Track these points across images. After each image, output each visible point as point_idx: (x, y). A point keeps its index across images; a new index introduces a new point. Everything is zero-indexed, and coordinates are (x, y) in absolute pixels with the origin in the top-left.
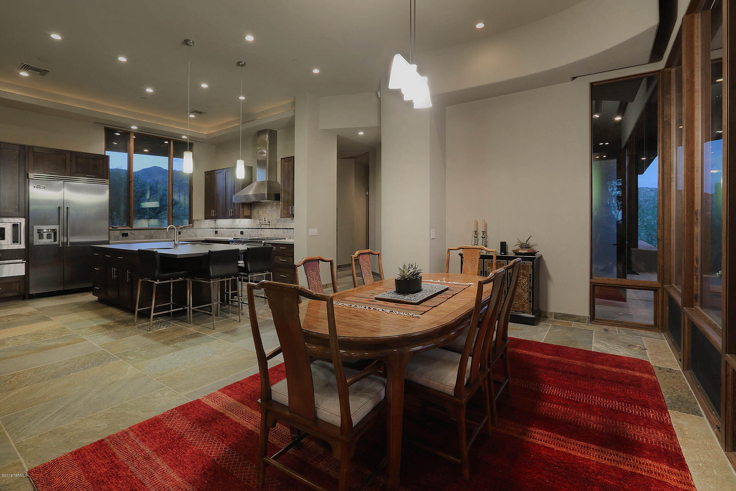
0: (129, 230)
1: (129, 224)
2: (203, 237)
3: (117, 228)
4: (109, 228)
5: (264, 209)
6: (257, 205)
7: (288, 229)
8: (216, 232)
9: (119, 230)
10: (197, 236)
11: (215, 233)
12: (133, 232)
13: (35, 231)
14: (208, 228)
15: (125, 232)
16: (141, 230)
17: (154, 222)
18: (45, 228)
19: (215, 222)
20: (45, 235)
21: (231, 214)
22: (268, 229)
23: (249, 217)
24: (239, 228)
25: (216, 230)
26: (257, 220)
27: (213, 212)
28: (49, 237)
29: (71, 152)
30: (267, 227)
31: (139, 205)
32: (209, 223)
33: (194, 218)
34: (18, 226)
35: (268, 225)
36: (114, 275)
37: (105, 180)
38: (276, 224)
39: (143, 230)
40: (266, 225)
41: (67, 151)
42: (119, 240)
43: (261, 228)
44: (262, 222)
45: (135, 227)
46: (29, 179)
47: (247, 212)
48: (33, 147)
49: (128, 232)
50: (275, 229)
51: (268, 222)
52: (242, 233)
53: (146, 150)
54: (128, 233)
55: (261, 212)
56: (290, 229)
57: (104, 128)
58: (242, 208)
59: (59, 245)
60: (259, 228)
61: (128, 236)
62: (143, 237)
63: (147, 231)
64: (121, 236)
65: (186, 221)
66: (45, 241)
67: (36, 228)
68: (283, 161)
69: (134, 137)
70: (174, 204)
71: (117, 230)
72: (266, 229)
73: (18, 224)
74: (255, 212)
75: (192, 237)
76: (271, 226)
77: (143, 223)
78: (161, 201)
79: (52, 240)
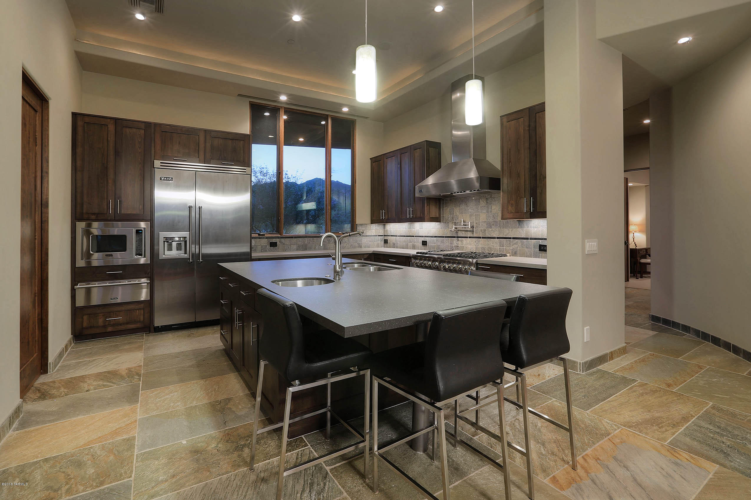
0: (279, 238)
1: (279, 231)
2: (369, 247)
3: (264, 235)
4: (251, 235)
5: (463, 206)
6: (451, 200)
7: (510, 238)
8: (386, 242)
9: (267, 238)
10: (361, 247)
11: (384, 243)
12: (283, 240)
13: (161, 240)
14: (375, 236)
15: (274, 240)
16: (292, 237)
17: (311, 228)
18: (176, 235)
19: (384, 228)
20: (174, 244)
21: (409, 215)
22: (470, 237)
23: (436, 219)
24: (420, 236)
25: (386, 238)
26: (450, 225)
27: (382, 213)
28: (179, 248)
29: (206, 131)
30: (469, 234)
31: (296, 208)
32: (375, 230)
33: (358, 222)
34: (142, 233)
35: (470, 231)
36: (236, 322)
37: (245, 168)
38: (485, 230)
39: (295, 237)
40: (467, 231)
41: (200, 130)
42: (266, 251)
43: (457, 237)
44: (459, 227)
45: (284, 234)
46: (155, 168)
47: (434, 211)
48: (160, 125)
49: (277, 240)
50: (483, 238)
51: (471, 227)
52: (424, 243)
53: (301, 140)
54: (277, 242)
55: (457, 211)
56: (514, 238)
57: (250, 103)
58: (427, 205)
59: (189, 259)
60: (455, 237)
61: (276, 246)
62: (295, 247)
63: (300, 239)
64: (268, 247)
65: (347, 227)
66: (174, 253)
67: (163, 235)
68: (505, 120)
69: (285, 117)
70: (334, 206)
71: (264, 238)
72: (467, 237)
73: (142, 230)
74: (447, 212)
75: (355, 247)
76: (476, 233)
77: (300, 229)
78: (319, 202)
79: (183, 251)
